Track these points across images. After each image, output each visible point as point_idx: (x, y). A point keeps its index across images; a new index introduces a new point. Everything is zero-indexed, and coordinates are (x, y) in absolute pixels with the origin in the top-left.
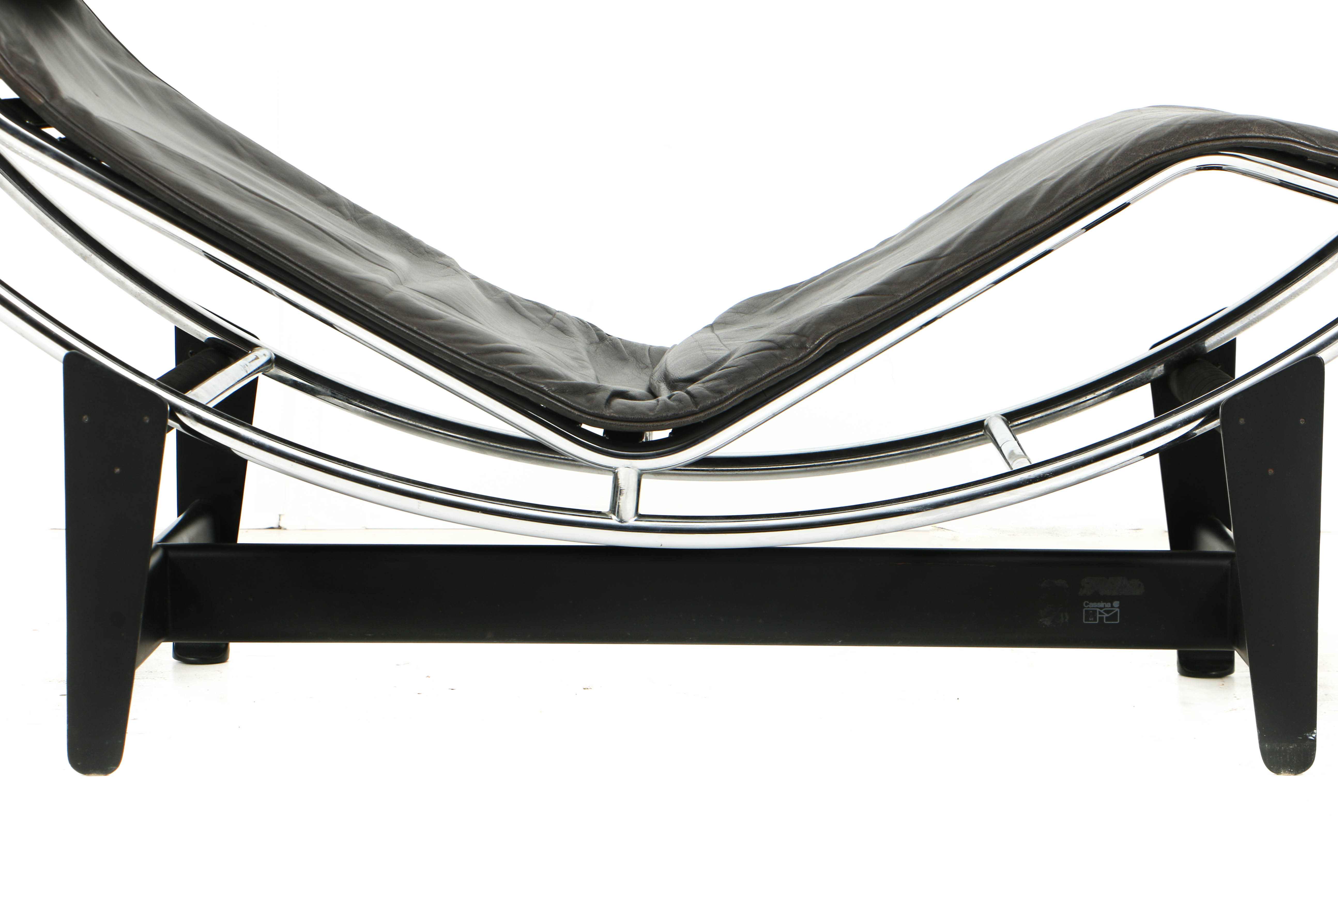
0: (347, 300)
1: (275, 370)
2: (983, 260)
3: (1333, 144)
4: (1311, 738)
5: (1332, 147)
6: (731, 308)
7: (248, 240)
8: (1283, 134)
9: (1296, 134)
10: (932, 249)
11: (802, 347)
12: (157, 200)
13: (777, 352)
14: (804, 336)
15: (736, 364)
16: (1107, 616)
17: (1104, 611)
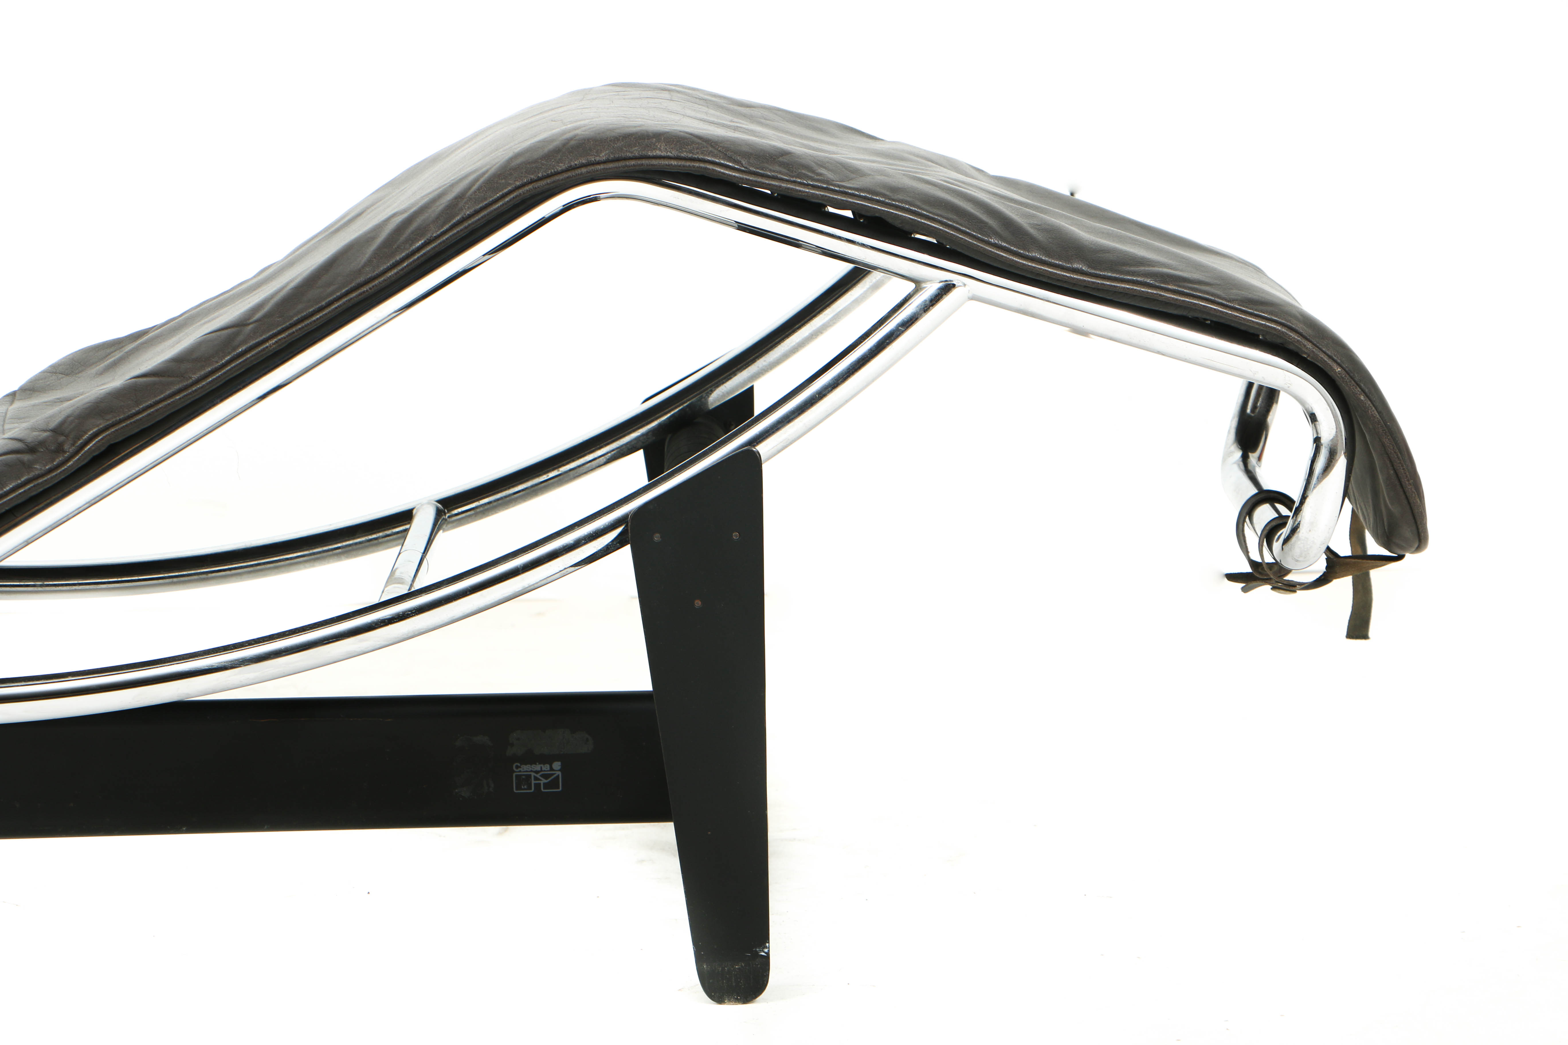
2: (302, 328)
4: (763, 954)
8: (698, 153)
9: (716, 152)
11: (59, 450)
13: (26, 457)
14: (62, 434)
16: (546, 781)
17: (541, 776)
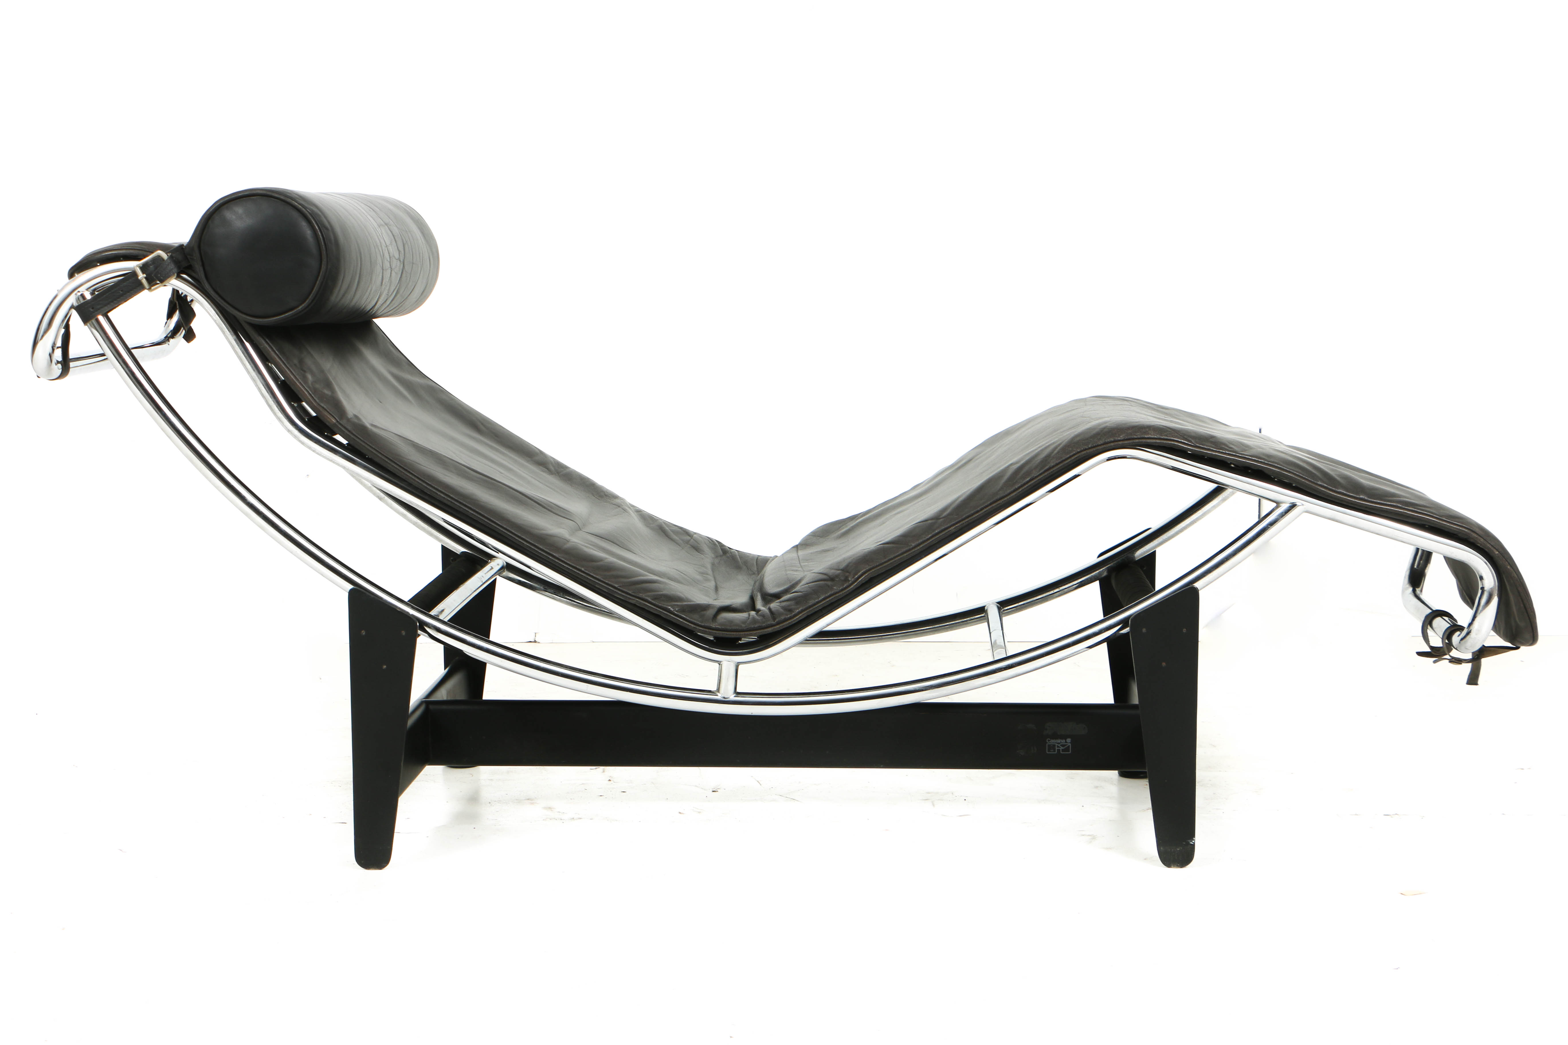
0: (537, 551)
1: (506, 573)
2: (968, 521)
3: (1204, 443)
4: (1191, 843)
5: (1202, 445)
6: (811, 532)
7: (470, 511)
8: (1170, 436)
9: (1179, 436)
10: (935, 511)
12: (410, 485)
13: (829, 583)
14: (847, 572)
15: (802, 590)
16: (1063, 748)
17: (1061, 745)
